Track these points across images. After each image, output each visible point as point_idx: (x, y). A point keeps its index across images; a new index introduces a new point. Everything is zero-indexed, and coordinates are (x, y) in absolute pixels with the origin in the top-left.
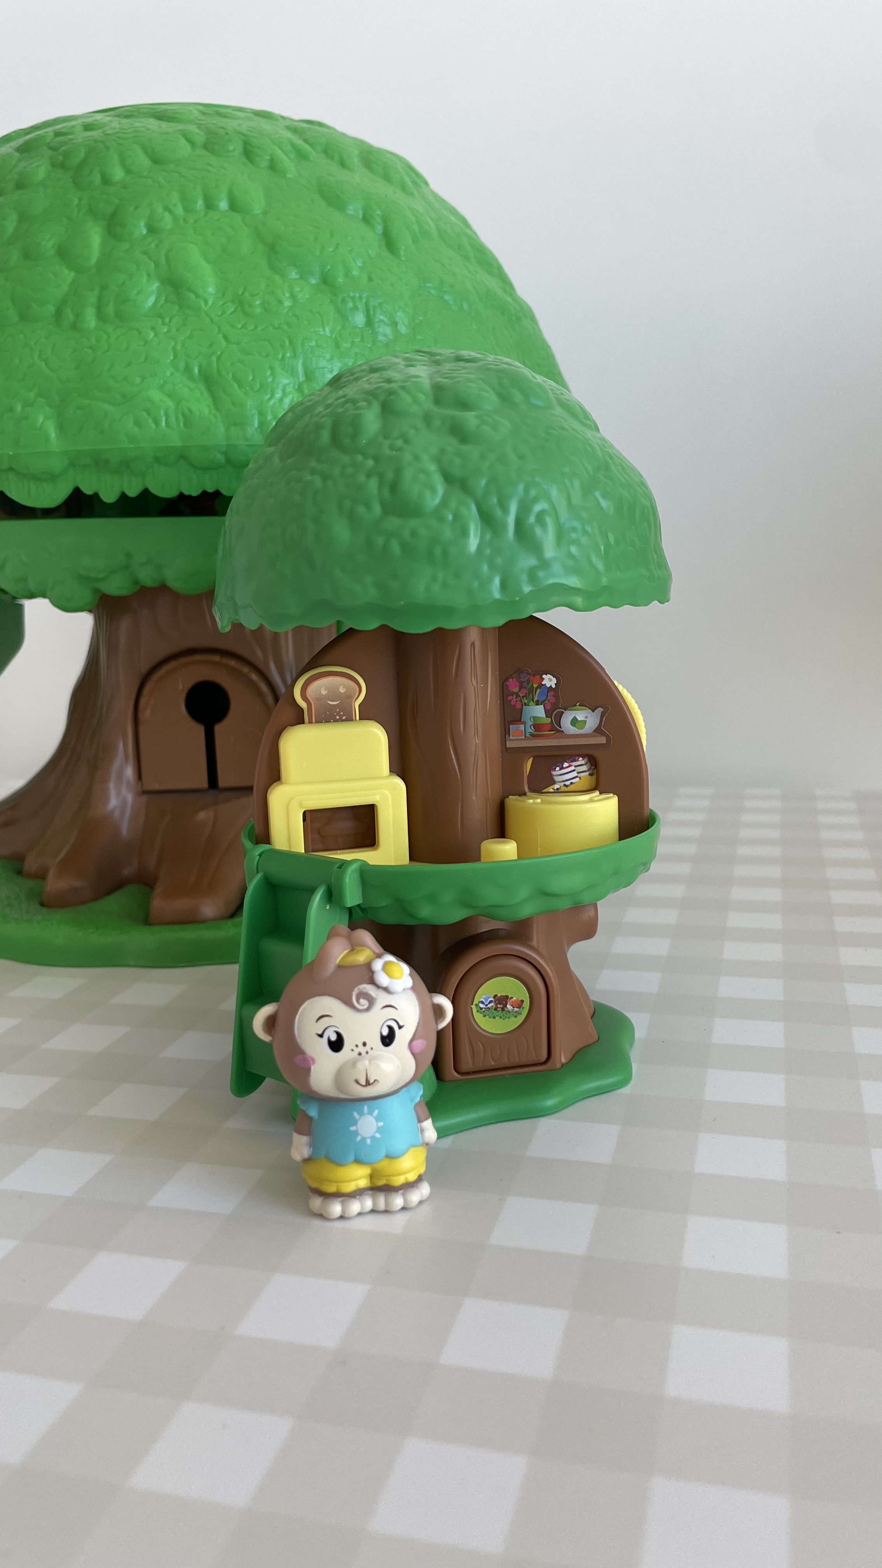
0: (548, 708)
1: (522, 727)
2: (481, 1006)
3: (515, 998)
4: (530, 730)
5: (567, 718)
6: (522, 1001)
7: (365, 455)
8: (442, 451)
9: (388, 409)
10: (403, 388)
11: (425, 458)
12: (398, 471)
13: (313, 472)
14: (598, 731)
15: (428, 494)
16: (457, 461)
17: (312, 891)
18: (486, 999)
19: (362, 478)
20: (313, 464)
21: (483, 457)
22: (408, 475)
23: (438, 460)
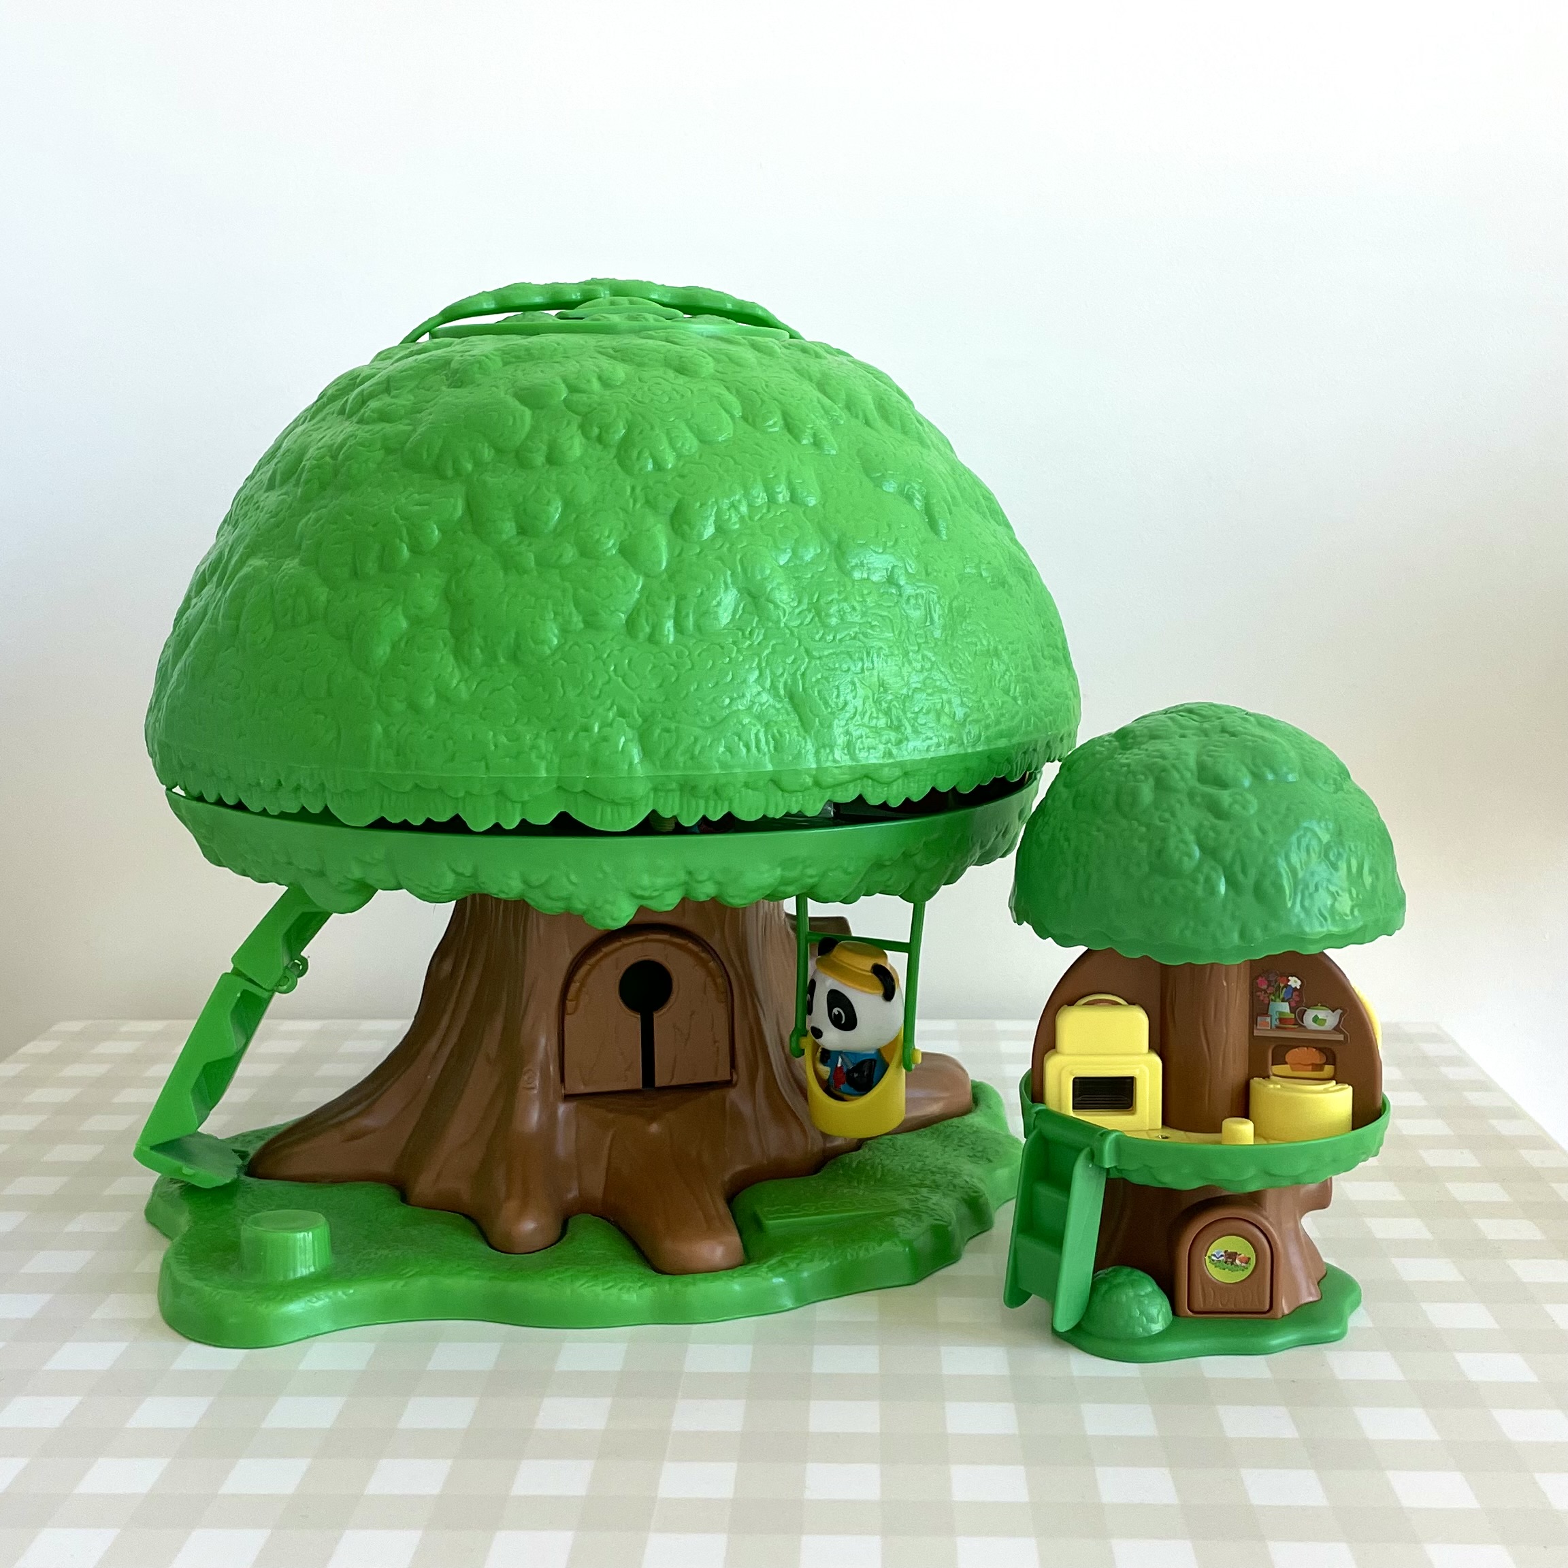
0: (1293, 1004)
1: (1268, 1019)
2: (1213, 1258)
3: (1242, 1255)
4: (1277, 1023)
5: (1310, 1015)
6: (1249, 1258)
7: (1140, 824)
8: (1201, 825)
9: (1161, 785)
10: (1174, 766)
11: (1186, 830)
12: (1164, 840)
13: (1099, 830)
14: (1337, 1029)
15: (1186, 859)
16: (1211, 834)
17: (1079, 1151)
18: (1218, 1253)
19: (1136, 842)
20: (1100, 822)
21: (1232, 832)
22: (1172, 843)
23: (1197, 832)
